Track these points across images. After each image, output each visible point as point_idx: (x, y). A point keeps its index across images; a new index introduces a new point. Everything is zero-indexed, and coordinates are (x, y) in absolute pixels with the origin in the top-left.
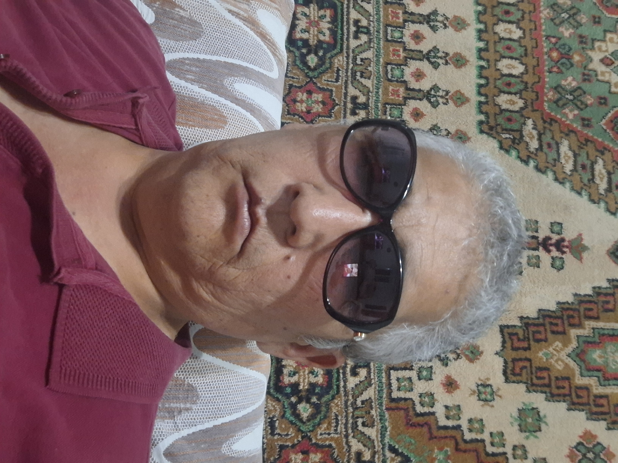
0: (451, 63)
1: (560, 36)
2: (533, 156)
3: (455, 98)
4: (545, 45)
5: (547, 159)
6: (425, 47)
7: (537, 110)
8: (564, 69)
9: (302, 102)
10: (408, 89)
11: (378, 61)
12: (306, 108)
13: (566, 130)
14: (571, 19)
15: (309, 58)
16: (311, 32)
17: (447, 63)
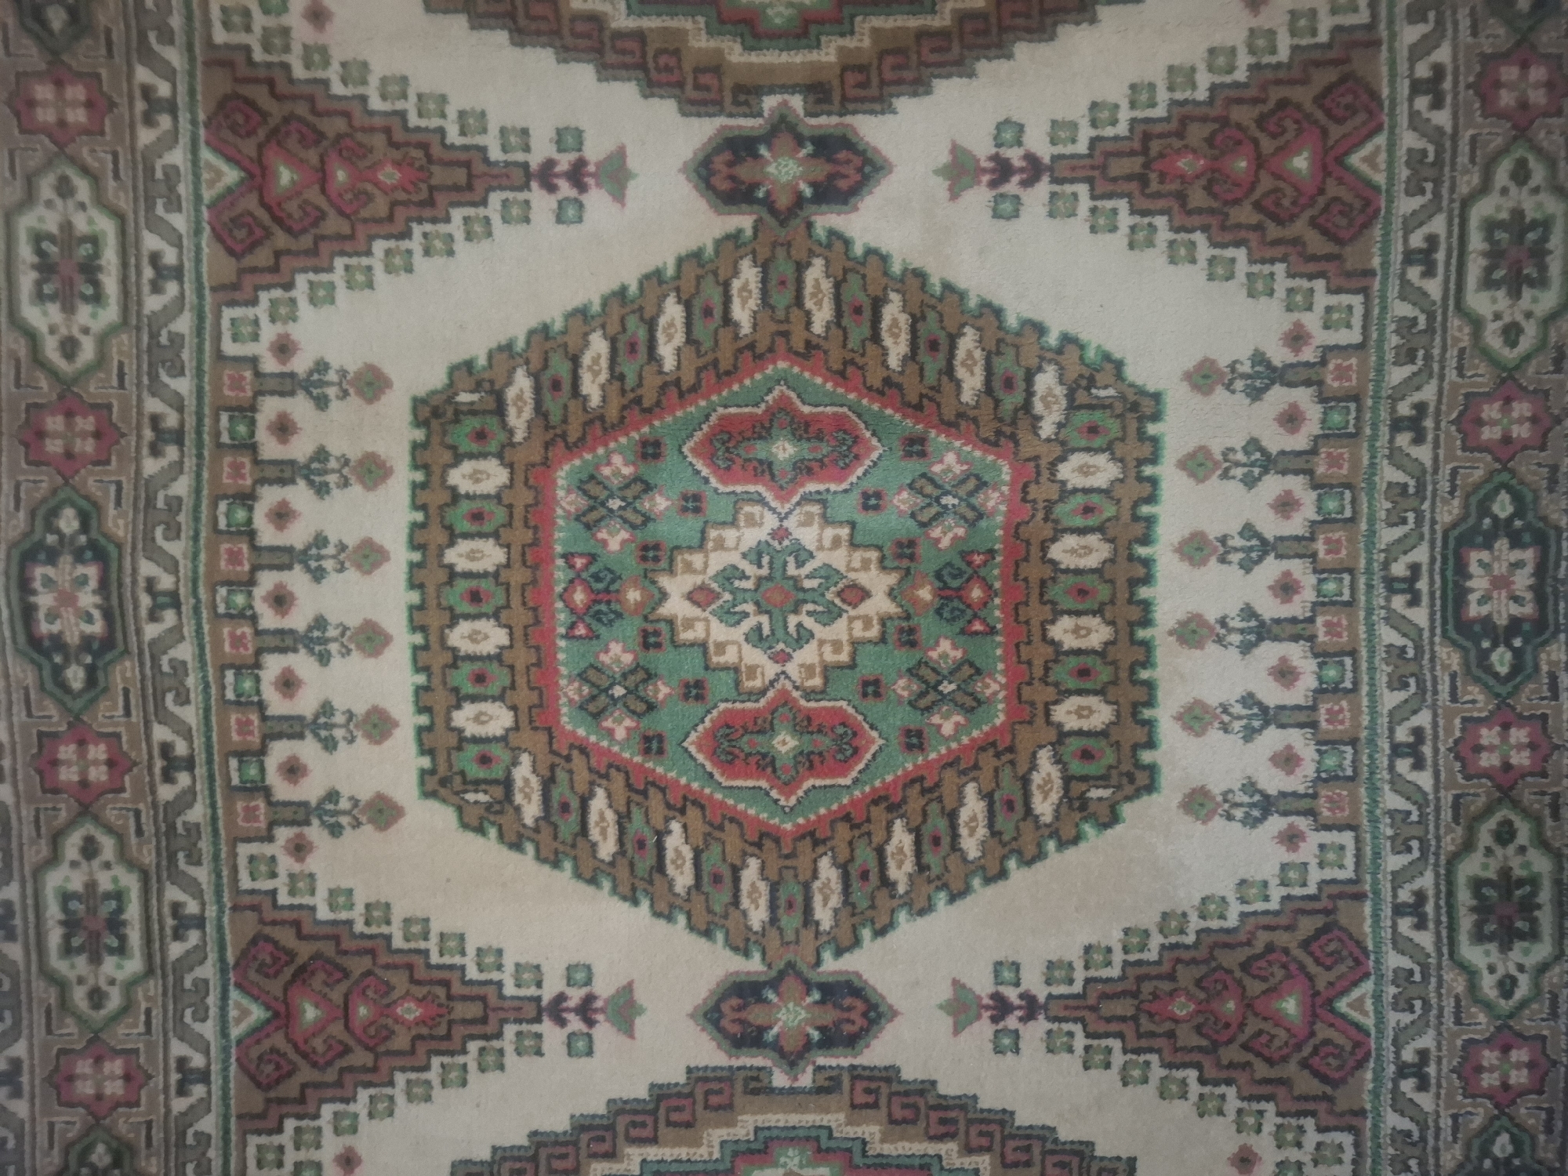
0: (1215, 542)
1: (963, 638)
2: (1049, 355)
3: (1210, 464)
4: (997, 613)
6: (1271, 569)
7: (1029, 460)
8: (958, 562)
9: (1520, 421)
10: (1309, 472)
11: (1372, 521)
12: (1511, 410)
13: (963, 424)
14: (933, 682)
15: (1510, 509)
16: (1505, 565)
17: (1223, 540)
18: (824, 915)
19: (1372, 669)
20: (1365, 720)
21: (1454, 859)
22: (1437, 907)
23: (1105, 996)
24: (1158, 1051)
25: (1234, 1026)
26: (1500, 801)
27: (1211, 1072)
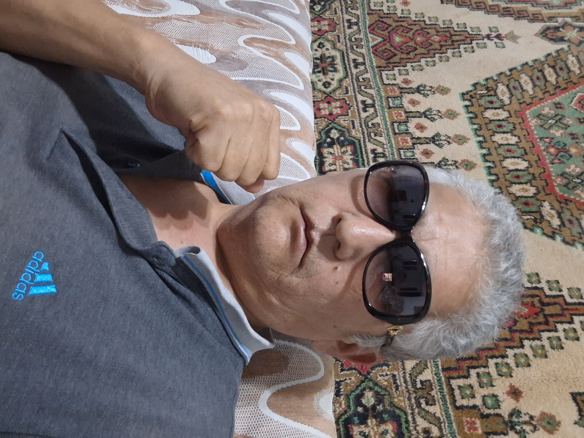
0: (461, 167)
1: (552, 136)
2: (557, 231)
4: (541, 144)
5: (571, 233)
6: (435, 159)
7: (550, 194)
8: (564, 160)
14: (558, 123)
18: (571, 59)
19: (387, 129)
20: (386, 114)
21: (346, 76)
22: (349, 65)
23: (463, 40)
24: (441, 28)
25: (416, 34)
26: (330, 93)
27: (422, 24)
